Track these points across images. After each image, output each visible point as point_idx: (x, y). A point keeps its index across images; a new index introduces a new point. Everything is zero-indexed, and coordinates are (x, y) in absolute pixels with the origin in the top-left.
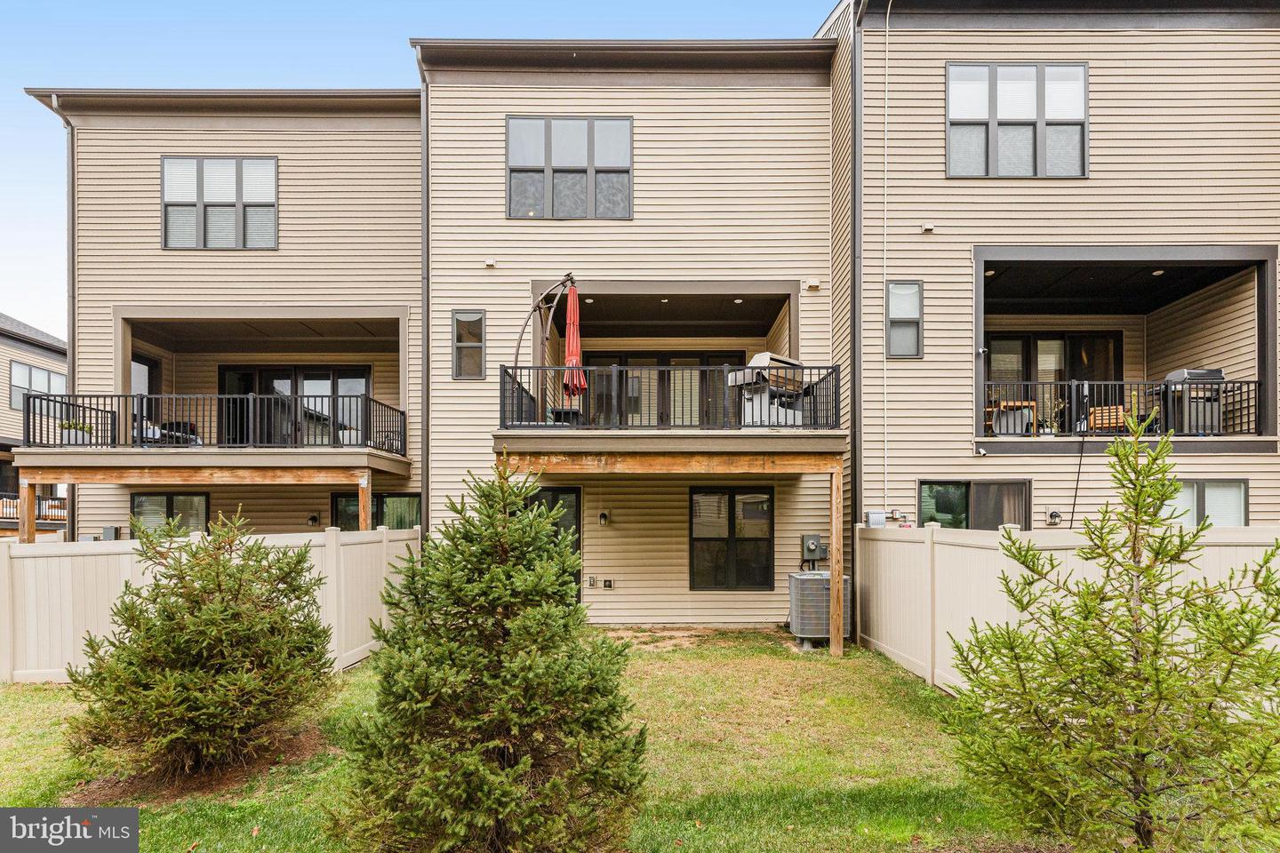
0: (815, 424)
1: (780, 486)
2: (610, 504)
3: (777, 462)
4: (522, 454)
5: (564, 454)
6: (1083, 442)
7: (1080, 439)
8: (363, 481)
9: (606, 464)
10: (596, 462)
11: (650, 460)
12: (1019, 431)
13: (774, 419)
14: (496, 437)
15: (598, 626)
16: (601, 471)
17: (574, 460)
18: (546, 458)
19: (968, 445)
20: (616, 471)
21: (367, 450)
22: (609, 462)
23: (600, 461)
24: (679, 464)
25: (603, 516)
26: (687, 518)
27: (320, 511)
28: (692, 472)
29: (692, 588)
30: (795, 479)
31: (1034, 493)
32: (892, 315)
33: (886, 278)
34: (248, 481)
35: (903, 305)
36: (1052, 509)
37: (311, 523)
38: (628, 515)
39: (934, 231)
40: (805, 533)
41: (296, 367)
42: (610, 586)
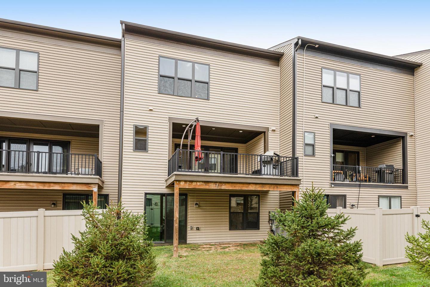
1: (261, 195)
2: (199, 200)
3: (278, 187)
4: (186, 181)
5: (202, 182)
6: (360, 184)
7: (359, 183)
8: (95, 189)
9: (218, 186)
11: (235, 185)
16: (216, 188)
17: (206, 184)
18: (195, 183)
19: (329, 184)
20: (222, 188)
21: (98, 177)
22: (220, 185)
23: (216, 184)
24: (244, 187)
25: (196, 204)
26: (228, 205)
28: (249, 189)
29: (230, 230)
30: (267, 192)
31: (347, 199)
32: (306, 142)
33: (304, 130)
34: (35, 188)
35: (309, 140)
36: (352, 204)
37: (53, 206)
38: (206, 204)
39: (318, 118)
40: (270, 210)
41: (30, 139)
42: (199, 230)
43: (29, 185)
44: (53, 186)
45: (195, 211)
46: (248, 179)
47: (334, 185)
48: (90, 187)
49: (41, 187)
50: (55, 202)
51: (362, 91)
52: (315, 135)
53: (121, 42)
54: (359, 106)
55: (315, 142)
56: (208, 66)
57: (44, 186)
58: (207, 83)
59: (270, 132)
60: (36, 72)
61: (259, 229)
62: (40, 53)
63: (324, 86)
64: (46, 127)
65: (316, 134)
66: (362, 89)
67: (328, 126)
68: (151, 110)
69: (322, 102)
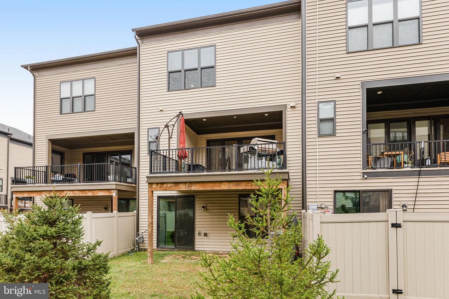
2: (207, 202)
4: (157, 184)
5: (173, 183)
6: (420, 171)
7: (419, 169)
8: (114, 194)
9: (188, 186)
10: (184, 186)
11: (205, 184)
12: (386, 166)
14: (147, 177)
16: (186, 189)
17: (176, 185)
18: (166, 185)
19: (359, 174)
20: (192, 189)
21: (115, 183)
22: (190, 186)
23: (186, 185)
24: (216, 186)
25: (204, 207)
26: (238, 208)
31: (393, 196)
32: (321, 117)
33: (317, 101)
34: (78, 195)
35: (327, 112)
36: (403, 203)
37: (104, 210)
39: (341, 78)
42: (206, 235)
47: (367, 176)
48: (111, 192)
49: (81, 194)
50: (106, 206)
51: (424, 15)
52: (335, 105)
53: (137, 49)
54: (420, 42)
55: (335, 115)
56: (214, 47)
58: (213, 67)
60: (93, 95)
62: (96, 77)
63: (350, 28)
65: (337, 103)
66: (422, 12)
67: (357, 87)
68: (161, 110)
69: (347, 53)
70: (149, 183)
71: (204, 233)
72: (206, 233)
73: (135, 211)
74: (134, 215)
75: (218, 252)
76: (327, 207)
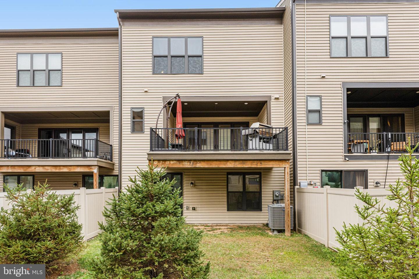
0: (278, 149)
1: (263, 172)
2: (195, 179)
3: (263, 163)
4: (159, 161)
5: (176, 160)
6: (388, 156)
7: (388, 154)
8: (95, 170)
9: (193, 164)
10: (189, 163)
11: (210, 162)
12: (362, 151)
13: (261, 147)
14: (148, 154)
15: (190, 224)
16: (191, 167)
17: (180, 163)
18: (169, 162)
19: (341, 157)
20: (197, 167)
21: (97, 159)
22: (194, 163)
25: (192, 183)
26: (226, 184)
27: (78, 182)
28: (228, 167)
29: (228, 210)
30: (270, 169)
31: (369, 175)
32: (309, 109)
33: (306, 94)
34: (49, 171)
35: (314, 105)
36: (376, 181)
37: (74, 186)
38: (202, 183)
39: (326, 77)
40: (274, 190)
41: (69, 129)
42: (195, 210)
43: (45, 169)
44: (62, 169)
45: (191, 190)
46: (225, 155)
47: (348, 158)
48: (91, 168)
49: (54, 170)
50: (76, 183)
51: (390, 36)
52: (321, 99)
53: (118, 30)
54: (387, 56)
55: (321, 108)
56: (201, 39)
57: (56, 169)
58: (201, 56)
59: (273, 100)
60: (60, 70)
61: (261, 210)
62: (63, 53)
63: (333, 37)
64: (79, 117)
65: (323, 98)
66: (389, 33)
67: (340, 86)
68: (146, 92)
69: (331, 58)
70: (150, 160)
71: (193, 208)
72: (195, 208)
73: (117, 188)
74: (115, 191)
75: (207, 224)
76: (315, 184)
